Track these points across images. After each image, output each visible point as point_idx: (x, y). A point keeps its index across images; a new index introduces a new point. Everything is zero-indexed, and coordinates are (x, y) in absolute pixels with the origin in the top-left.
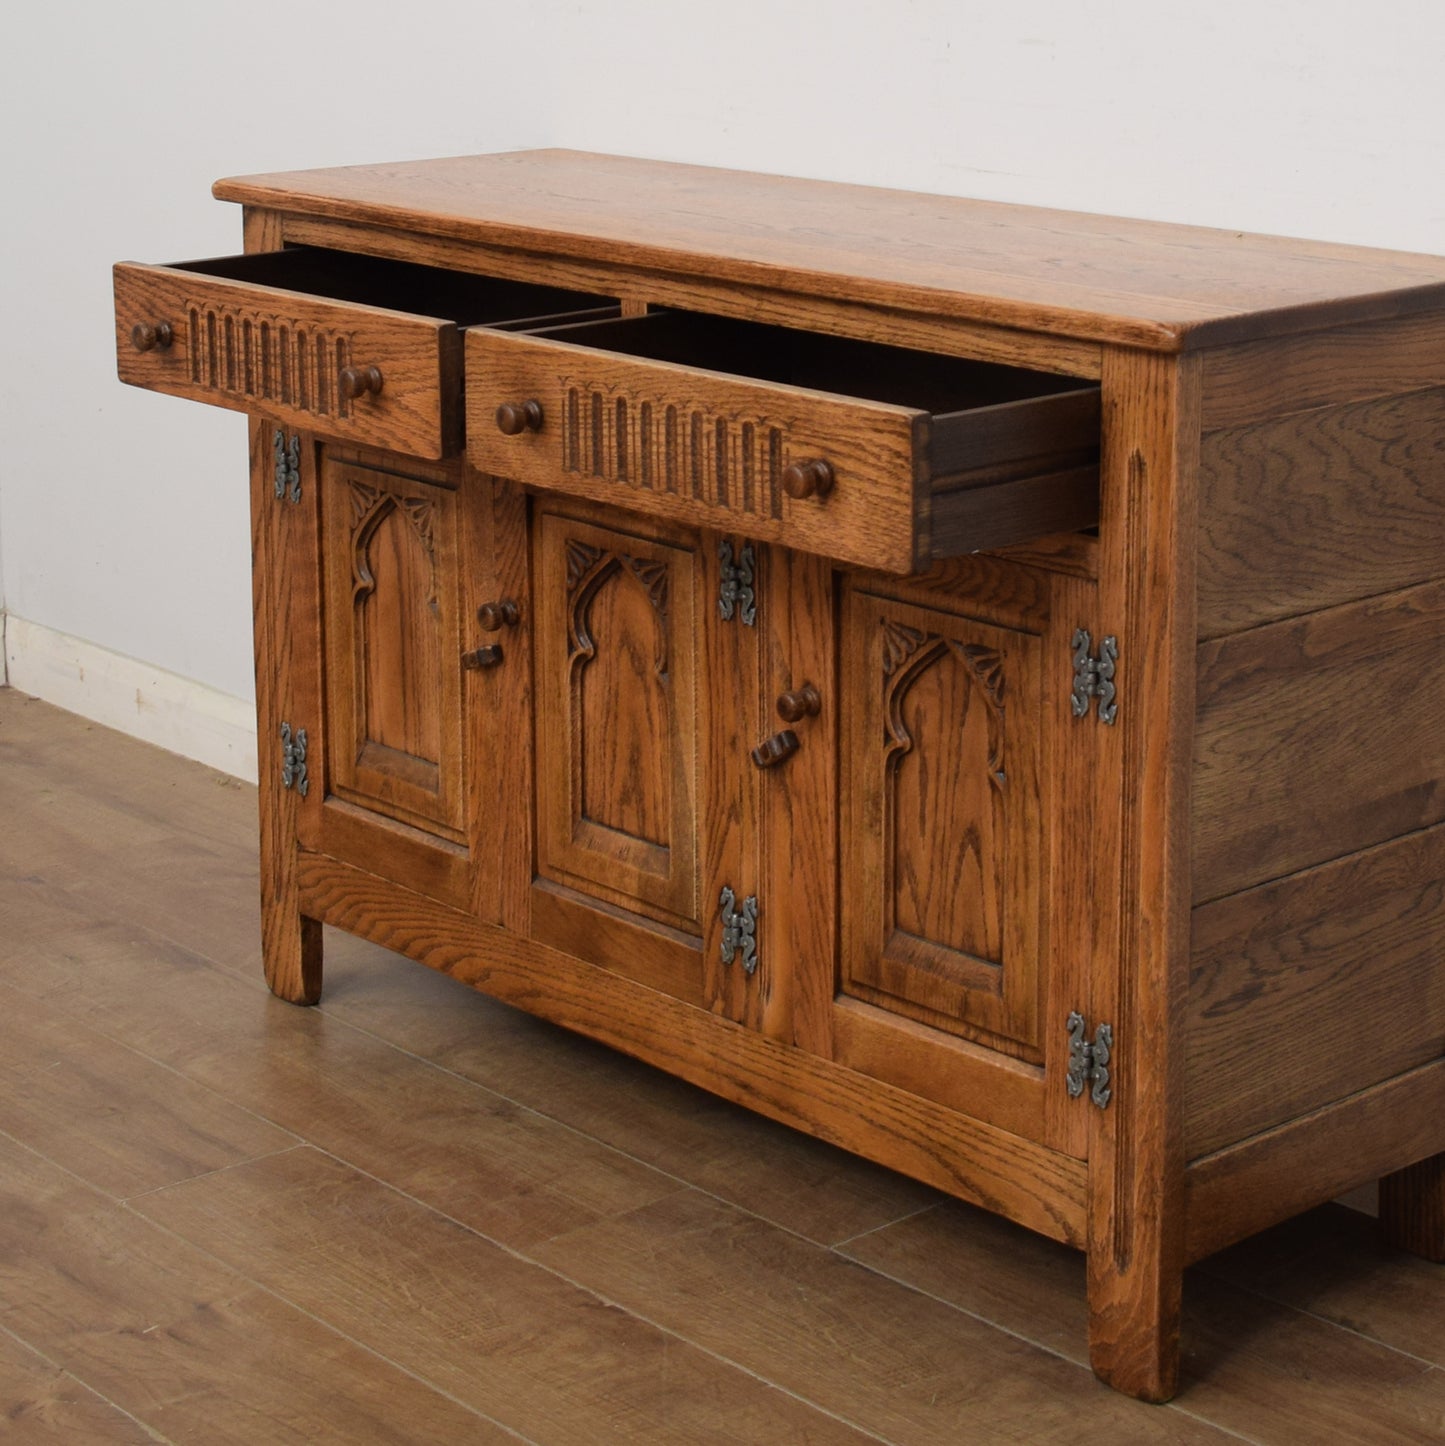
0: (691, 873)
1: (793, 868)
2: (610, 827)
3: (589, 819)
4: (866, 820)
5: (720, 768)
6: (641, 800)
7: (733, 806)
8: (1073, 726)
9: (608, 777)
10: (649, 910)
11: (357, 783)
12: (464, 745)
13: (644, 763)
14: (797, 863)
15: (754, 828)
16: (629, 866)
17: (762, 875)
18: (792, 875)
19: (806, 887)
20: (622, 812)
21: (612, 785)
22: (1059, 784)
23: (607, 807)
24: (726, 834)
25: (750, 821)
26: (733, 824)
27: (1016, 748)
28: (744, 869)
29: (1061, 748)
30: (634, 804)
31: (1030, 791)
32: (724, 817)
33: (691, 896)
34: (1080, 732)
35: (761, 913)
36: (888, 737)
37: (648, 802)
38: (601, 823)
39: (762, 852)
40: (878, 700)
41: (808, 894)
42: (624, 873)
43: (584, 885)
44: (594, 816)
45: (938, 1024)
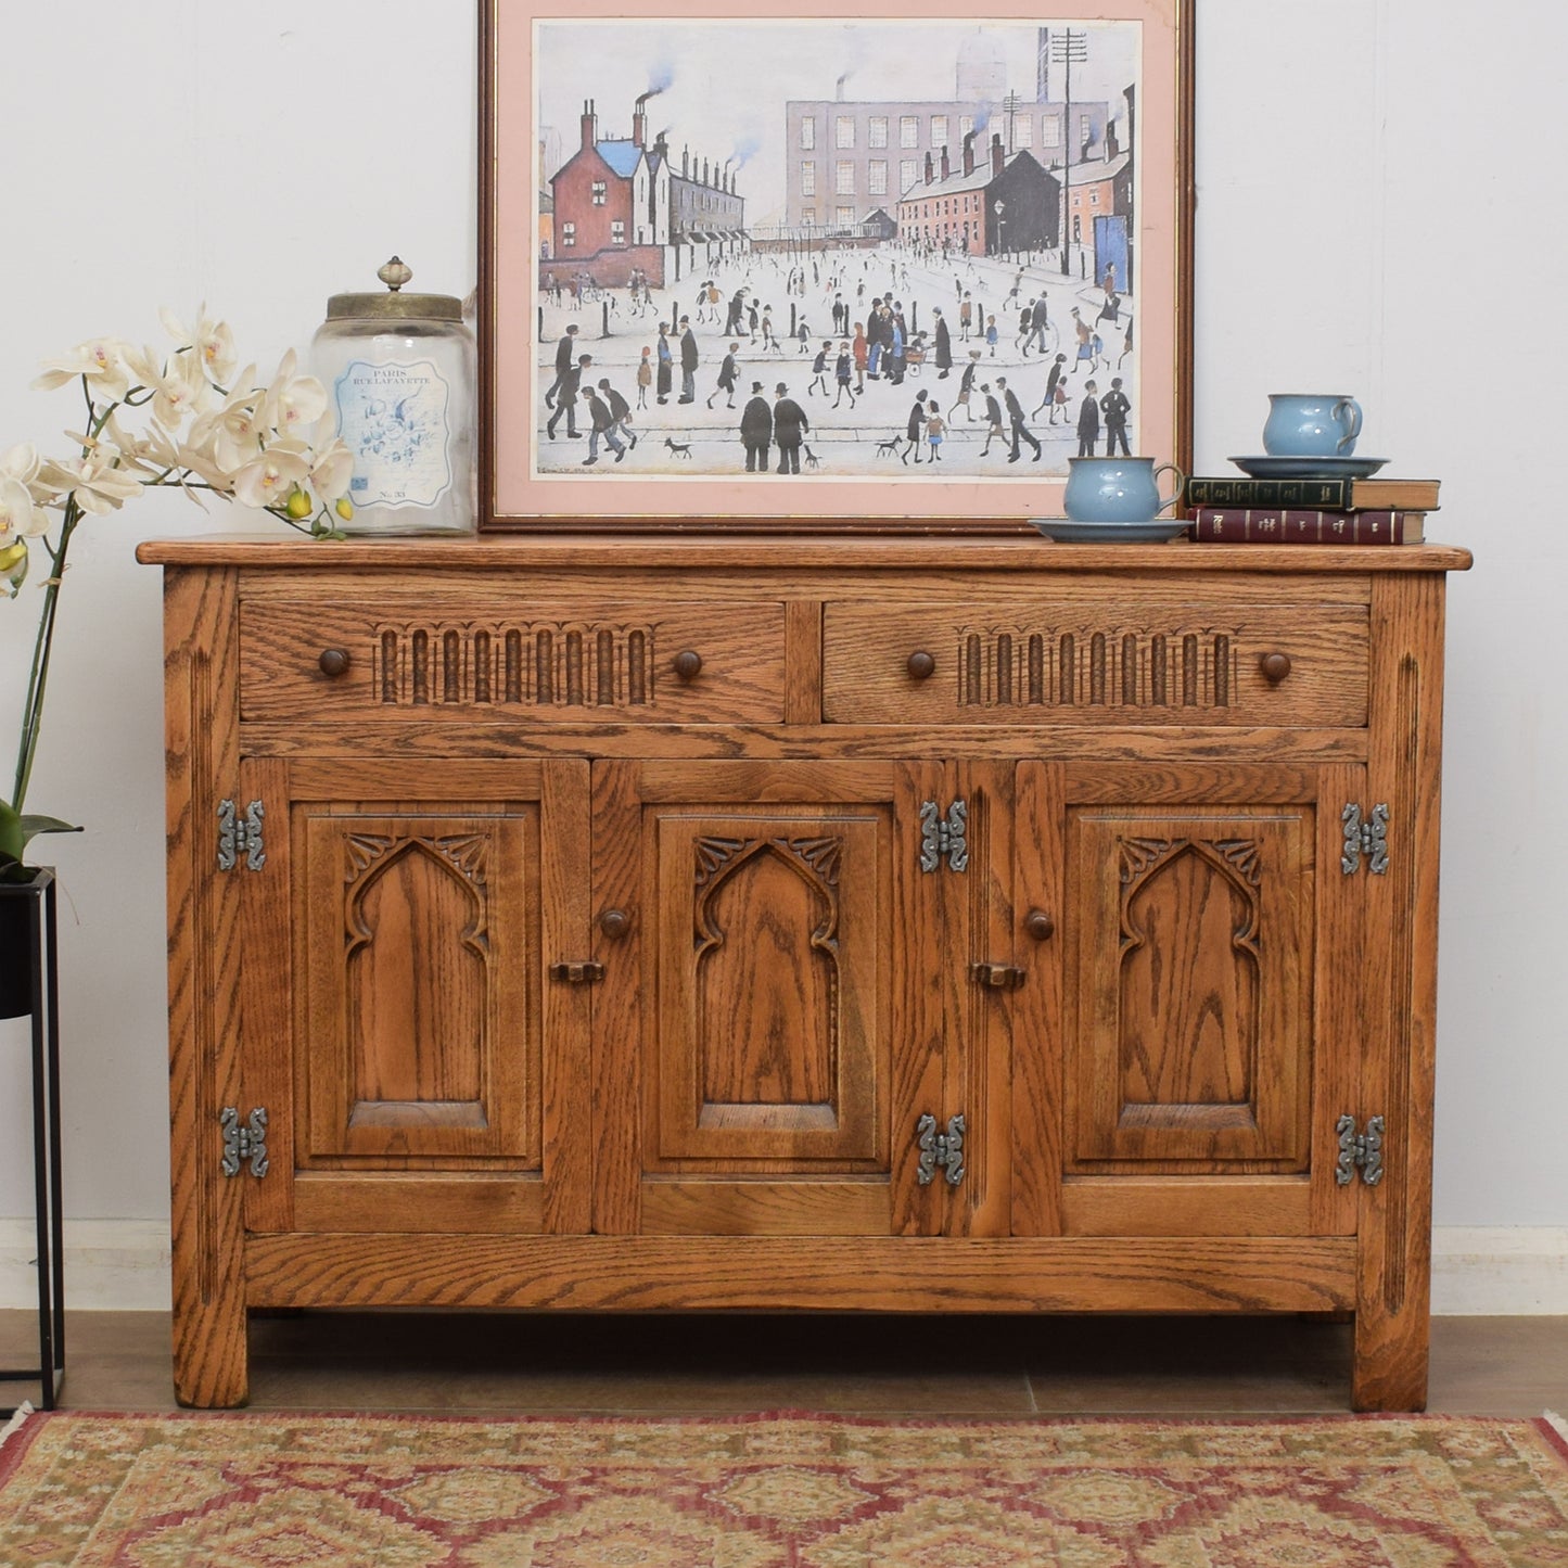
0: (870, 1116)
1: (1012, 1077)
2: (741, 1102)
3: (712, 1102)
4: (1098, 1015)
5: (918, 1008)
6: (786, 1066)
7: (935, 1039)
8: (1342, 884)
9: (738, 1054)
10: (805, 1166)
11: (347, 1145)
12: (528, 1069)
13: (791, 1031)
14: (1018, 1071)
15: (961, 1054)
16: (780, 1129)
17: (969, 1093)
18: (1011, 1084)
19: (1030, 1089)
20: (758, 1084)
21: (743, 1063)
22: (1327, 933)
23: (737, 1084)
24: (924, 1067)
25: (956, 1049)
26: (935, 1058)
27: (1273, 914)
28: (948, 1094)
29: (1330, 903)
30: (775, 1073)
31: (1291, 948)
32: (922, 1053)
33: (869, 1136)
34: (1349, 888)
35: (968, 1127)
36: (1123, 936)
37: (797, 1066)
38: (730, 1102)
39: (970, 1072)
40: (1114, 908)
41: (1032, 1096)
42: (772, 1138)
43: (712, 1164)
44: (718, 1097)
45: (1180, 1171)
